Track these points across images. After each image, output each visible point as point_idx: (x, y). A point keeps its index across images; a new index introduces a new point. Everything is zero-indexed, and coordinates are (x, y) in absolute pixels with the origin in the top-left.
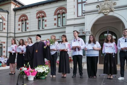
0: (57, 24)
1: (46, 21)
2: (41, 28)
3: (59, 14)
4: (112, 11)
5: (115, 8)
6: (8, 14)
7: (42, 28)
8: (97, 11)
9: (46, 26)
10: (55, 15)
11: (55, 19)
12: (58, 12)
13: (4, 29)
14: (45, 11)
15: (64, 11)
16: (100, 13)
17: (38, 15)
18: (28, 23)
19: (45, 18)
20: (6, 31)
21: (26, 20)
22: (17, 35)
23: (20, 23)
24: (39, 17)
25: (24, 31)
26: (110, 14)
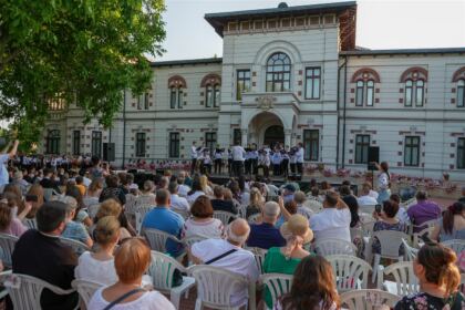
0: (205, 103)
1: (185, 95)
2: (176, 106)
3: (209, 85)
4: (271, 108)
5: (275, 105)
7: (179, 108)
8: (256, 105)
9: (185, 103)
10: (202, 86)
11: (202, 94)
12: (208, 81)
14: (185, 77)
15: (217, 81)
16: (259, 108)
17: (172, 83)
18: (151, 95)
19: (184, 90)
22: (128, 116)
24: (172, 87)
25: (143, 109)
26: (270, 111)
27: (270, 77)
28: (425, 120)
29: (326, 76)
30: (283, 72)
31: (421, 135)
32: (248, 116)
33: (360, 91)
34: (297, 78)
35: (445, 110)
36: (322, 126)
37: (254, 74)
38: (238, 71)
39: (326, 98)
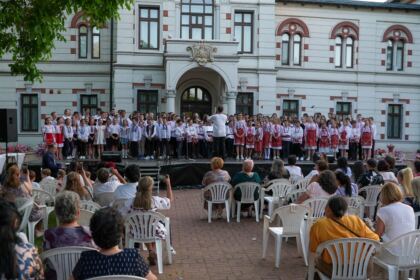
0: (77, 51)
4: (210, 61)
5: (215, 58)
8: (188, 57)
10: (73, 26)
12: (82, 21)
16: (192, 61)
26: (208, 65)
27: (186, 20)
28: (357, 84)
29: (260, 24)
30: (203, 15)
31: (353, 101)
32: (176, 71)
33: (286, 46)
34: (223, 24)
35: (376, 73)
36: (257, 88)
37: (166, 14)
38: (141, 7)
39: (262, 52)
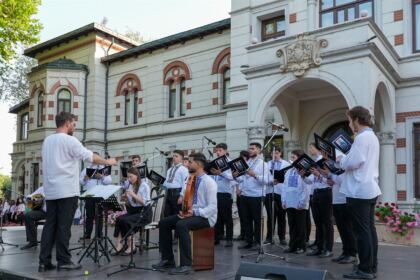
0: (220, 101)
1: (189, 91)
2: (176, 115)
3: (227, 69)
4: (315, 66)
5: (322, 58)
6: (87, 75)
7: (181, 115)
8: (279, 66)
9: (189, 106)
11: (215, 86)
12: (225, 62)
13: (76, 118)
14: (188, 62)
17: (170, 75)
18: (141, 99)
19: (187, 84)
20: (79, 124)
21: (136, 90)
22: (112, 136)
23: (121, 99)
24: (171, 81)
25: (131, 123)
37: (294, 18)
